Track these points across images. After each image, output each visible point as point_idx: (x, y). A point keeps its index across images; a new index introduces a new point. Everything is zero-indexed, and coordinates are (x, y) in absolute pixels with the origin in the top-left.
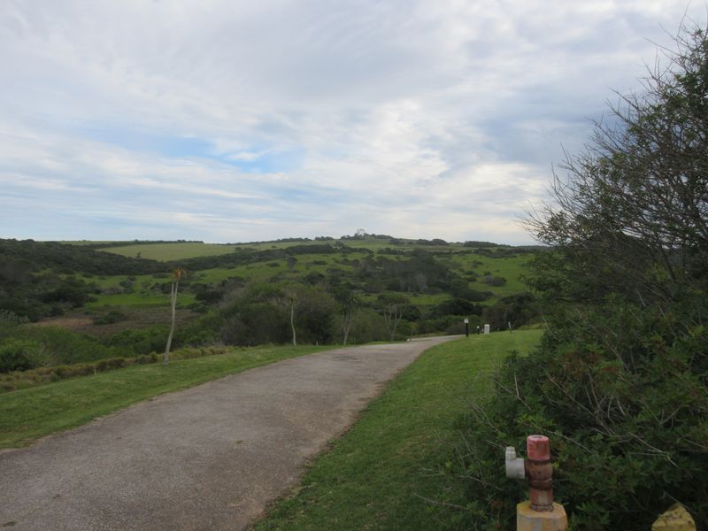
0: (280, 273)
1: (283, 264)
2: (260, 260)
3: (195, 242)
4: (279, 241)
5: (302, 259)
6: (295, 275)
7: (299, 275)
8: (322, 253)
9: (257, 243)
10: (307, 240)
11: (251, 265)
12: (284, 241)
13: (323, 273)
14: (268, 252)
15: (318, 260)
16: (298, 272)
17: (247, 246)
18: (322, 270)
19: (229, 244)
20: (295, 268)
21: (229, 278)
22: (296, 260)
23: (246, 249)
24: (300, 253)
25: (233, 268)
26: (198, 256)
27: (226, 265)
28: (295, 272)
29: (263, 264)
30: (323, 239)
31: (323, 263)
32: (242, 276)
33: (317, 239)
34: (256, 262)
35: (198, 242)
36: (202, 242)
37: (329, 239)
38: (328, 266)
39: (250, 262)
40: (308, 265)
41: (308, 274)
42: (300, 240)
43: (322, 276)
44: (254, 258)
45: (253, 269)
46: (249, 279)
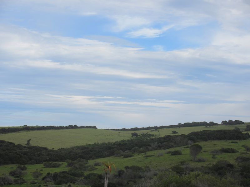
0: (183, 163)
1: (186, 152)
2: (159, 148)
3: (87, 127)
4: (180, 126)
5: (207, 146)
6: (199, 165)
7: (204, 164)
8: (230, 139)
9: (156, 128)
10: (212, 124)
11: (149, 153)
12: (187, 125)
13: (232, 162)
14: (168, 138)
15: (226, 147)
16: (204, 161)
17: (145, 132)
18: (230, 159)
19: (124, 130)
20: (200, 156)
21: (127, 168)
22: (200, 148)
23: (143, 135)
24: (205, 140)
25: (131, 156)
26: (91, 143)
27: (122, 153)
28: (199, 161)
29: (163, 151)
30: (230, 123)
31: (233, 151)
32: (139, 165)
33: (224, 123)
34: (155, 149)
35: (90, 127)
36: (95, 127)
37: (238, 122)
38: (238, 155)
39: (149, 150)
40: (214, 153)
41: (214, 163)
42: (204, 124)
43: (231, 166)
44: (152, 144)
45: (152, 158)
46: (148, 169)
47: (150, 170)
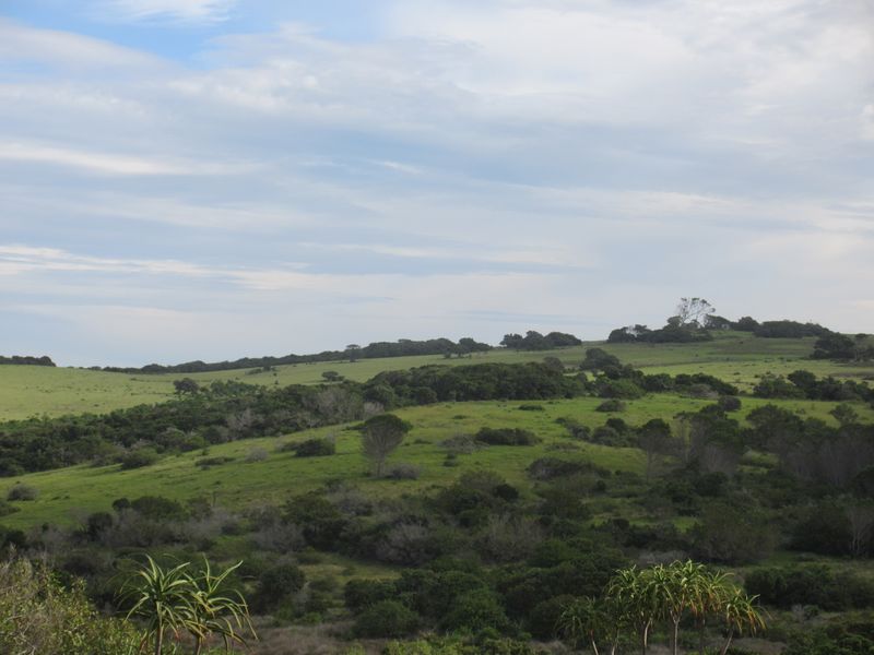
0: (332, 484)
1: (348, 442)
2: (258, 430)
3: (17, 361)
4: (353, 354)
5: (429, 421)
6: (394, 491)
7: (413, 488)
8: (519, 396)
9: (267, 364)
10: (468, 345)
11: (216, 451)
12: (378, 351)
13: (512, 479)
14: (295, 395)
15: (496, 426)
16: (412, 476)
17: (225, 377)
18: (506, 466)
19: (153, 370)
20: (399, 458)
21: (120, 504)
22: (403, 427)
23: (218, 388)
24: (423, 400)
25: (148, 463)
26: (21, 417)
27: (120, 450)
28: (397, 476)
29: (266, 444)
30: (533, 341)
31: (521, 439)
32: (171, 495)
33: (512, 342)
34: (244, 435)
35: (30, 361)
36: (45, 361)
37: (560, 340)
38: (538, 451)
39: (216, 439)
40: (451, 450)
41: (449, 484)
42: (441, 347)
43: (506, 493)
44: (231, 418)
45: (226, 468)
46: (201, 507)
47: (208, 514)
